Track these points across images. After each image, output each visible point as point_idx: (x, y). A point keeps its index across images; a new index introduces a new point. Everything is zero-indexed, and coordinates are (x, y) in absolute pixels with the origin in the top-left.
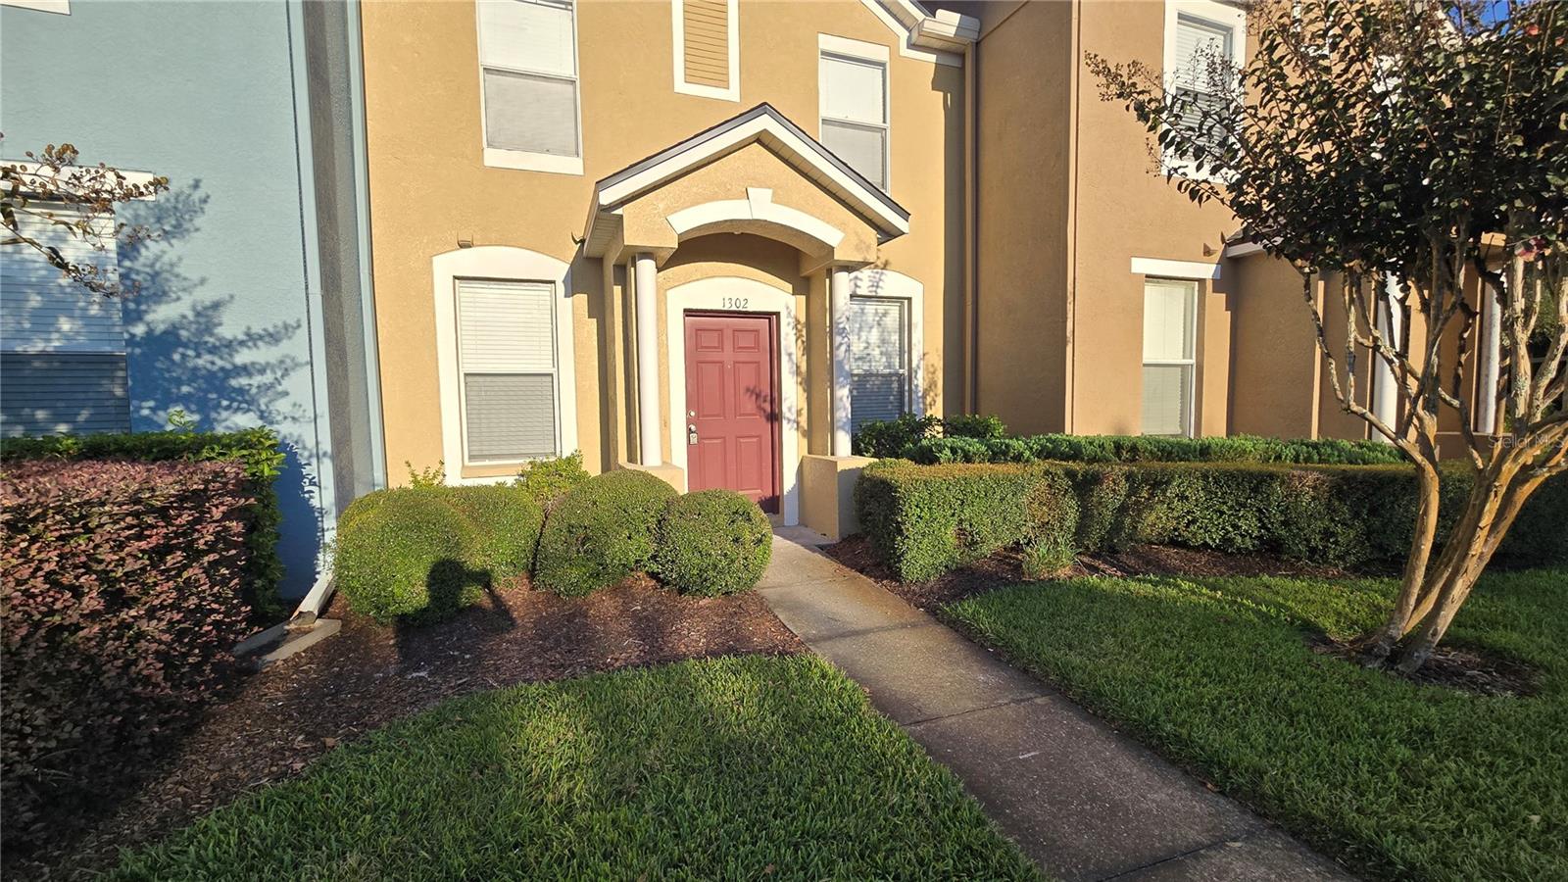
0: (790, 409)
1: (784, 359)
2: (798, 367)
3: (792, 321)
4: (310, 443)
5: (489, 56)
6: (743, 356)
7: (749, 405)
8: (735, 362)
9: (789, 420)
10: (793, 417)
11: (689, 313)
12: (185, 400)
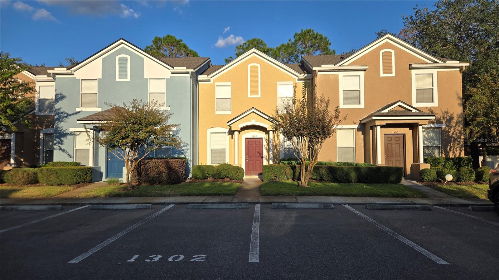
0: (264, 156)
1: (264, 146)
2: (266, 148)
3: (265, 140)
4: (190, 159)
5: (217, 97)
6: (257, 146)
7: (258, 155)
8: (256, 147)
9: (264, 158)
10: (265, 157)
11: (246, 138)
12: (177, 154)
